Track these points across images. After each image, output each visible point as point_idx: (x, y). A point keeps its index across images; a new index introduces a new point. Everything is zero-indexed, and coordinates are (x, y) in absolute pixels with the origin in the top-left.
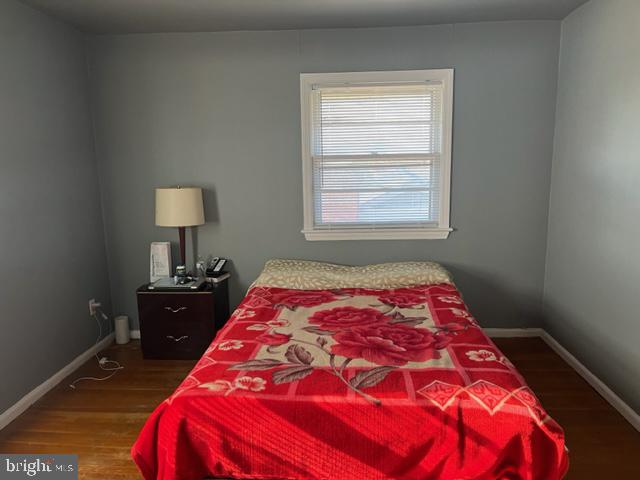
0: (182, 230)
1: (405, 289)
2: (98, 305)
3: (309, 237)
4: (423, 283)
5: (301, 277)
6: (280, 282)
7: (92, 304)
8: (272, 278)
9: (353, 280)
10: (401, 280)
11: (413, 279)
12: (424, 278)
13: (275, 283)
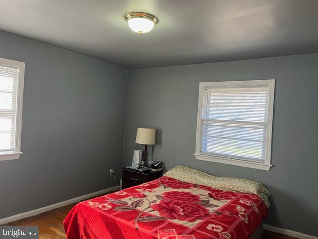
0: (146, 146)
1: (233, 192)
2: (113, 172)
3: (197, 158)
4: (242, 191)
5: (184, 175)
6: (175, 176)
7: (111, 171)
8: (172, 173)
9: (208, 182)
10: (231, 187)
11: (237, 188)
12: (242, 189)
13: (172, 176)
